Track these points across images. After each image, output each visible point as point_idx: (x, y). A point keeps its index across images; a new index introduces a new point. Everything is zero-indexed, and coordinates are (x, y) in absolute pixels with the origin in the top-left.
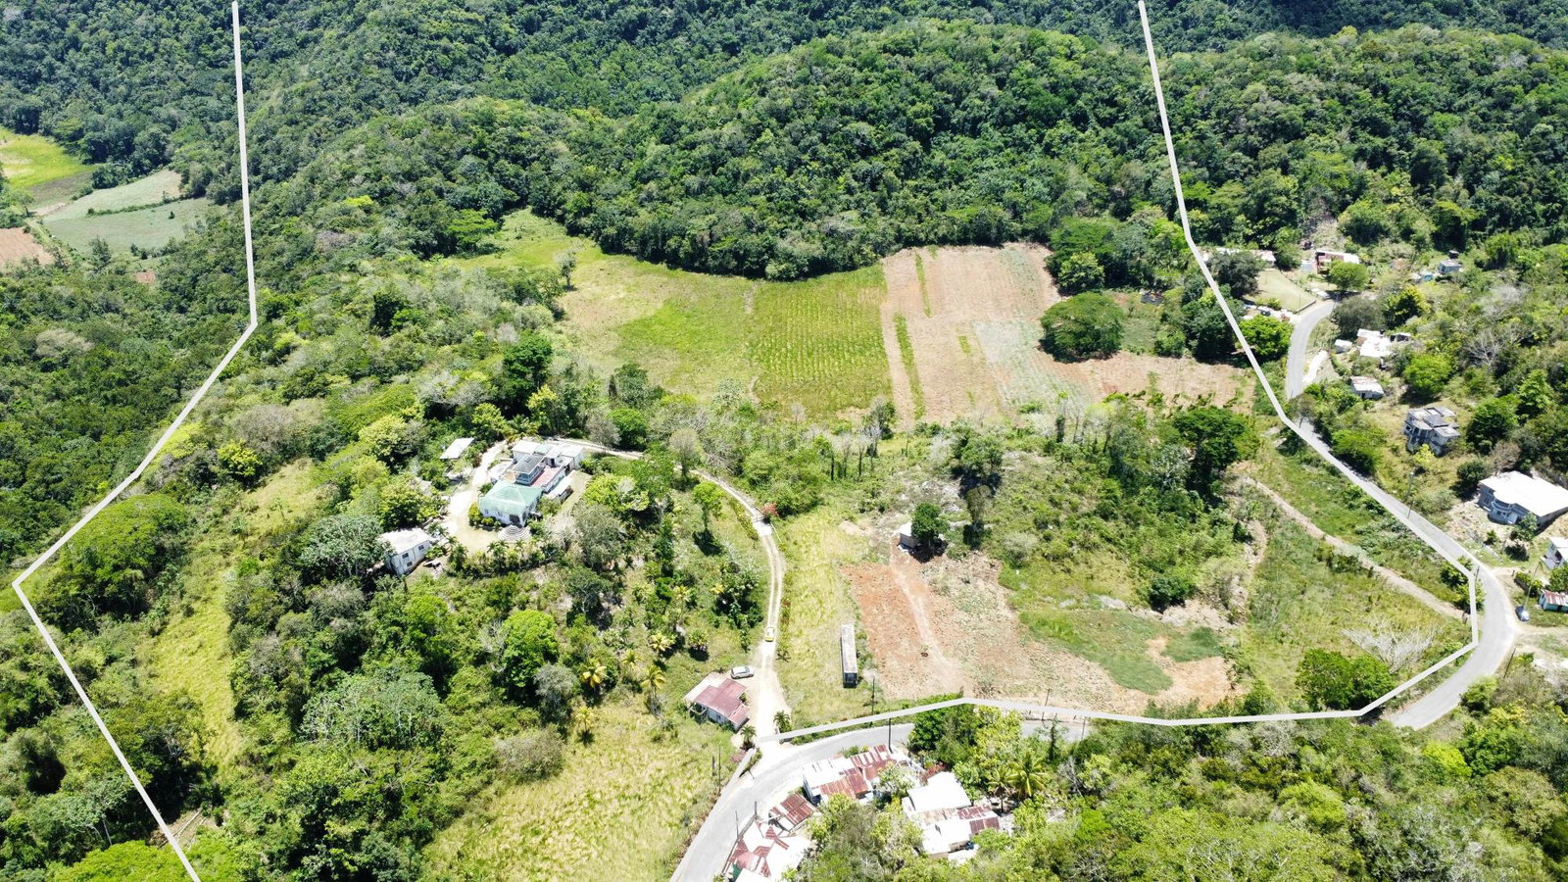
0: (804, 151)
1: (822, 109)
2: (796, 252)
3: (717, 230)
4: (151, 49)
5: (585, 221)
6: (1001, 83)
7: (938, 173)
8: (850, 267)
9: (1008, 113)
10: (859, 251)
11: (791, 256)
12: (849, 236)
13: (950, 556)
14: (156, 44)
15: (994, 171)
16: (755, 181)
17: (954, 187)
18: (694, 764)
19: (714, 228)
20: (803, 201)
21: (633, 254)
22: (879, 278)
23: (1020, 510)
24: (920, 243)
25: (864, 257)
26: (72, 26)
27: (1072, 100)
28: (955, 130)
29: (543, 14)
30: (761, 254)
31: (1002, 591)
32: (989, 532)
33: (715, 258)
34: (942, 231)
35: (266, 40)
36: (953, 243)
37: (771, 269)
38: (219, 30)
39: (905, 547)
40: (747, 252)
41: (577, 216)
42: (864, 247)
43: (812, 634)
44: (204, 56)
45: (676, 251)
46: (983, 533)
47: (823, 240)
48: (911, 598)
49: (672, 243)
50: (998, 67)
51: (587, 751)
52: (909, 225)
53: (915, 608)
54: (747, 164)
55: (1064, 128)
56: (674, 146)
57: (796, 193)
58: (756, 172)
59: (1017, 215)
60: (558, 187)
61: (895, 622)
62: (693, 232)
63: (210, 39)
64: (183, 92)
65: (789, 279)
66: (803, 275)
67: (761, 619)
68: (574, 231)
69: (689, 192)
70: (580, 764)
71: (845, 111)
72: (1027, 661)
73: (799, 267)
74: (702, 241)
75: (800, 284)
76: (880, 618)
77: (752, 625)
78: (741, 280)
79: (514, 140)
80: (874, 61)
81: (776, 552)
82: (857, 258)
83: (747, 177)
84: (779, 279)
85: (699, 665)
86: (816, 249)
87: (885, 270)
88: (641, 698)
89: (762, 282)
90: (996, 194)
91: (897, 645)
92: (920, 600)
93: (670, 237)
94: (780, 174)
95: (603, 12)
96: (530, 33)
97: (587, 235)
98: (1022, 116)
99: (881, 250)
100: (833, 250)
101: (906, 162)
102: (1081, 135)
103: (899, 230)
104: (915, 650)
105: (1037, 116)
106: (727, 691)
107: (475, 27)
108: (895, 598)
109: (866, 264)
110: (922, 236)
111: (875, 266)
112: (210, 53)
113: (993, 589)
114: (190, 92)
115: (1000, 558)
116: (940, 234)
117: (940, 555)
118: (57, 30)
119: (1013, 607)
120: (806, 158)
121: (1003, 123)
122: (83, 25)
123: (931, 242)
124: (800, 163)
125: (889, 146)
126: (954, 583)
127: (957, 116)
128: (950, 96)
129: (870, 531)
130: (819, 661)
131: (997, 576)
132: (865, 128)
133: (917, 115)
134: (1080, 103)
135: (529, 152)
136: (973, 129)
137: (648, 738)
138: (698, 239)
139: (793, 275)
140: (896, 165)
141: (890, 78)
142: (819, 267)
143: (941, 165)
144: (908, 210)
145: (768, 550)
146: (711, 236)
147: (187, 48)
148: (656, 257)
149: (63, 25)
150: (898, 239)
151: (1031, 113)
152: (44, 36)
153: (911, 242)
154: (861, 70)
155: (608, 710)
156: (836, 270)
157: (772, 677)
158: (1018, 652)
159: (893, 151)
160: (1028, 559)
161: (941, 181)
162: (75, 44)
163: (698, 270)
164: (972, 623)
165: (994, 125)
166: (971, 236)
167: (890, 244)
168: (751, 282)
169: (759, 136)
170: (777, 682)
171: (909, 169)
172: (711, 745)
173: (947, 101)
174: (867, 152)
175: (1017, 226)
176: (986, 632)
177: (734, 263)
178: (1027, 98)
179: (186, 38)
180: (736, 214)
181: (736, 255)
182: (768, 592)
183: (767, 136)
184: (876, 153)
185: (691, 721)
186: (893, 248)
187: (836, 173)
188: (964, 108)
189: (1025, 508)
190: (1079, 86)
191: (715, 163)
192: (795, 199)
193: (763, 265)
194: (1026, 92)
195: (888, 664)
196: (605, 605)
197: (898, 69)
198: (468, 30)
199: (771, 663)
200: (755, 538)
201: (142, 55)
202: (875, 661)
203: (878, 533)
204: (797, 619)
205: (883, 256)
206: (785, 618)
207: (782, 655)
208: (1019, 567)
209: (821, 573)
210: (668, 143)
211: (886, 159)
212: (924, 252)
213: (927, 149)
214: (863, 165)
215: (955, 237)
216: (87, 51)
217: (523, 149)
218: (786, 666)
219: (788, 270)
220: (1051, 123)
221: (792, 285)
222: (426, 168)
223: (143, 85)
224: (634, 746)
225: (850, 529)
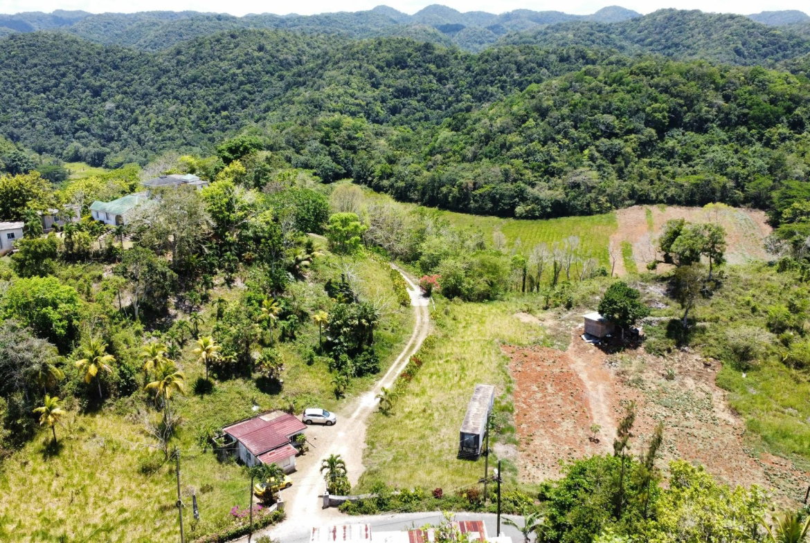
0: (558, 132)
1: (575, 105)
2: (542, 196)
3: (480, 180)
4: (173, 122)
5: (385, 183)
6: (727, 98)
7: (670, 154)
8: (587, 212)
9: (732, 116)
10: (596, 201)
11: (538, 199)
12: (590, 189)
13: (649, 350)
14: (177, 121)
15: (718, 153)
16: (516, 150)
17: (684, 165)
18: (176, 511)
19: (478, 179)
20: (553, 164)
21: (416, 202)
22: (611, 221)
23: (749, 312)
24: (652, 202)
25: (600, 206)
26: (137, 112)
27: (789, 110)
28: (688, 127)
29: (404, 105)
30: (512, 197)
31: (720, 393)
32: (703, 330)
33: (476, 201)
34: (672, 191)
35: (238, 120)
36: (680, 204)
37: (519, 209)
38: (213, 114)
39: (589, 336)
40: (502, 195)
41: (381, 178)
42: (600, 198)
43: (437, 397)
44: (200, 126)
45: (446, 196)
46: (695, 330)
47: (565, 189)
48: (588, 384)
49: (444, 190)
50: (723, 88)
51: (43, 467)
52: (643, 187)
53: (593, 393)
54: (513, 138)
55: (783, 129)
56: (460, 133)
57: (548, 158)
58: (518, 144)
59: (739, 186)
60: (373, 162)
61: (559, 401)
62: (462, 180)
63: (207, 118)
64: (182, 144)
65: (534, 218)
66: (546, 216)
67: (375, 371)
68: (378, 189)
69: (464, 159)
70: (23, 481)
71: (595, 107)
72: (760, 474)
73: (543, 208)
74: (466, 188)
75: (543, 223)
76: (539, 395)
77: (360, 373)
78: (495, 219)
79: (350, 138)
80: (621, 78)
81: (426, 319)
82: (593, 206)
83: (511, 146)
84: (526, 218)
85: (263, 397)
86: (559, 195)
87: (617, 216)
88: (155, 417)
89: (512, 220)
90: (721, 167)
91: (555, 425)
92: (600, 387)
93: (443, 186)
94: (535, 145)
95: (444, 106)
96: (394, 115)
97: (386, 192)
98: (744, 120)
99: (616, 202)
100: (575, 198)
101: (643, 145)
102: (797, 136)
103: (633, 189)
104: (581, 433)
105: (757, 120)
106: (276, 427)
107: (359, 108)
108: (567, 382)
109: (601, 212)
110: (653, 195)
111: (609, 215)
112: (204, 125)
113: (707, 389)
114: (186, 145)
115: (718, 358)
116: (669, 195)
117: (635, 347)
118: (129, 114)
119: (735, 411)
120: (559, 137)
121: (726, 123)
122: (142, 112)
123: (661, 202)
124: (554, 140)
125: (630, 132)
126: (650, 376)
127: (687, 118)
128: (682, 102)
129: (550, 323)
130: (435, 424)
131: (713, 376)
132: (610, 118)
133: (655, 111)
134: (797, 112)
135: (360, 144)
136: (700, 126)
137: (137, 467)
138: (464, 185)
139: (537, 214)
140: (634, 145)
141: (633, 90)
142: (559, 210)
143: (673, 148)
144: (642, 176)
145: (418, 318)
146: (475, 184)
147: (193, 122)
148: (431, 203)
149: (133, 111)
150: (631, 197)
151: (753, 118)
152: (122, 117)
153: (642, 199)
154: (610, 85)
155: (105, 424)
156: (574, 215)
157: (361, 430)
158: (746, 463)
159: (633, 136)
160: (759, 362)
161: (672, 161)
162: (136, 122)
163: (462, 211)
164: (673, 420)
165: (719, 126)
166: (697, 198)
167: (624, 199)
168: (502, 220)
169: (524, 122)
170: (363, 436)
171: (645, 149)
172: (217, 491)
173: (681, 106)
174: (610, 134)
175: (739, 194)
176: (695, 432)
177: (490, 205)
178: (750, 108)
179: (193, 117)
180: (497, 169)
181: (493, 199)
182: (401, 350)
183: (531, 123)
184: (616, 136)
185: (210, 457)
186: (627, 202)
187: (582, 148)
188: (694, 112)
189: (754, 310)
190: (796, 101)
191: (487, 139)
192: (547, 162)
193: (514, 206)
194: (748, 103)
195: (537, 442)
196: (172, 311)
197: (641, 84)
198: (353, 109)
199: (365, 416)
200: (405, 303)
201: (168, 126)
202: (517, 437)
203: (560, 325)
204: (425, 380)
205: (617, 208)
206: (409, 375)
207: (384, 411)
208: (746, 369)
209: (477, 347)
210: (457, 131)
211: (626, 141)
212: (655, 209)
213: (661, 138)
214: (604, 142)
215: (682, 199)
216: (140, 124)
217: (356, 143)
218: (384, 420)
219: (533, 210)
220: (770, 124)
221: (535, 222)
222: (284, 145)
223: (162, 140)
224: (112, 474)
225: (526, 318)
